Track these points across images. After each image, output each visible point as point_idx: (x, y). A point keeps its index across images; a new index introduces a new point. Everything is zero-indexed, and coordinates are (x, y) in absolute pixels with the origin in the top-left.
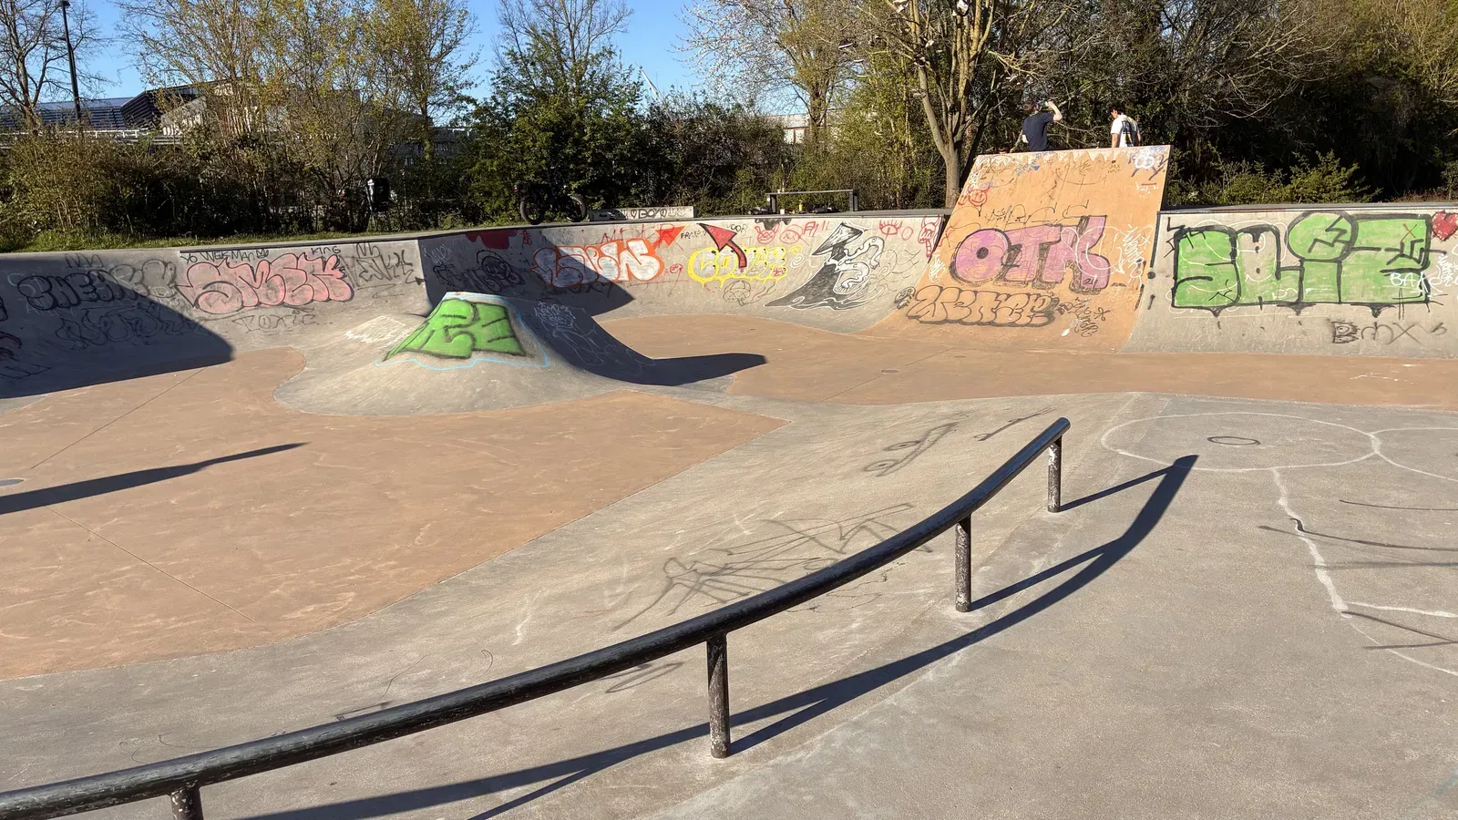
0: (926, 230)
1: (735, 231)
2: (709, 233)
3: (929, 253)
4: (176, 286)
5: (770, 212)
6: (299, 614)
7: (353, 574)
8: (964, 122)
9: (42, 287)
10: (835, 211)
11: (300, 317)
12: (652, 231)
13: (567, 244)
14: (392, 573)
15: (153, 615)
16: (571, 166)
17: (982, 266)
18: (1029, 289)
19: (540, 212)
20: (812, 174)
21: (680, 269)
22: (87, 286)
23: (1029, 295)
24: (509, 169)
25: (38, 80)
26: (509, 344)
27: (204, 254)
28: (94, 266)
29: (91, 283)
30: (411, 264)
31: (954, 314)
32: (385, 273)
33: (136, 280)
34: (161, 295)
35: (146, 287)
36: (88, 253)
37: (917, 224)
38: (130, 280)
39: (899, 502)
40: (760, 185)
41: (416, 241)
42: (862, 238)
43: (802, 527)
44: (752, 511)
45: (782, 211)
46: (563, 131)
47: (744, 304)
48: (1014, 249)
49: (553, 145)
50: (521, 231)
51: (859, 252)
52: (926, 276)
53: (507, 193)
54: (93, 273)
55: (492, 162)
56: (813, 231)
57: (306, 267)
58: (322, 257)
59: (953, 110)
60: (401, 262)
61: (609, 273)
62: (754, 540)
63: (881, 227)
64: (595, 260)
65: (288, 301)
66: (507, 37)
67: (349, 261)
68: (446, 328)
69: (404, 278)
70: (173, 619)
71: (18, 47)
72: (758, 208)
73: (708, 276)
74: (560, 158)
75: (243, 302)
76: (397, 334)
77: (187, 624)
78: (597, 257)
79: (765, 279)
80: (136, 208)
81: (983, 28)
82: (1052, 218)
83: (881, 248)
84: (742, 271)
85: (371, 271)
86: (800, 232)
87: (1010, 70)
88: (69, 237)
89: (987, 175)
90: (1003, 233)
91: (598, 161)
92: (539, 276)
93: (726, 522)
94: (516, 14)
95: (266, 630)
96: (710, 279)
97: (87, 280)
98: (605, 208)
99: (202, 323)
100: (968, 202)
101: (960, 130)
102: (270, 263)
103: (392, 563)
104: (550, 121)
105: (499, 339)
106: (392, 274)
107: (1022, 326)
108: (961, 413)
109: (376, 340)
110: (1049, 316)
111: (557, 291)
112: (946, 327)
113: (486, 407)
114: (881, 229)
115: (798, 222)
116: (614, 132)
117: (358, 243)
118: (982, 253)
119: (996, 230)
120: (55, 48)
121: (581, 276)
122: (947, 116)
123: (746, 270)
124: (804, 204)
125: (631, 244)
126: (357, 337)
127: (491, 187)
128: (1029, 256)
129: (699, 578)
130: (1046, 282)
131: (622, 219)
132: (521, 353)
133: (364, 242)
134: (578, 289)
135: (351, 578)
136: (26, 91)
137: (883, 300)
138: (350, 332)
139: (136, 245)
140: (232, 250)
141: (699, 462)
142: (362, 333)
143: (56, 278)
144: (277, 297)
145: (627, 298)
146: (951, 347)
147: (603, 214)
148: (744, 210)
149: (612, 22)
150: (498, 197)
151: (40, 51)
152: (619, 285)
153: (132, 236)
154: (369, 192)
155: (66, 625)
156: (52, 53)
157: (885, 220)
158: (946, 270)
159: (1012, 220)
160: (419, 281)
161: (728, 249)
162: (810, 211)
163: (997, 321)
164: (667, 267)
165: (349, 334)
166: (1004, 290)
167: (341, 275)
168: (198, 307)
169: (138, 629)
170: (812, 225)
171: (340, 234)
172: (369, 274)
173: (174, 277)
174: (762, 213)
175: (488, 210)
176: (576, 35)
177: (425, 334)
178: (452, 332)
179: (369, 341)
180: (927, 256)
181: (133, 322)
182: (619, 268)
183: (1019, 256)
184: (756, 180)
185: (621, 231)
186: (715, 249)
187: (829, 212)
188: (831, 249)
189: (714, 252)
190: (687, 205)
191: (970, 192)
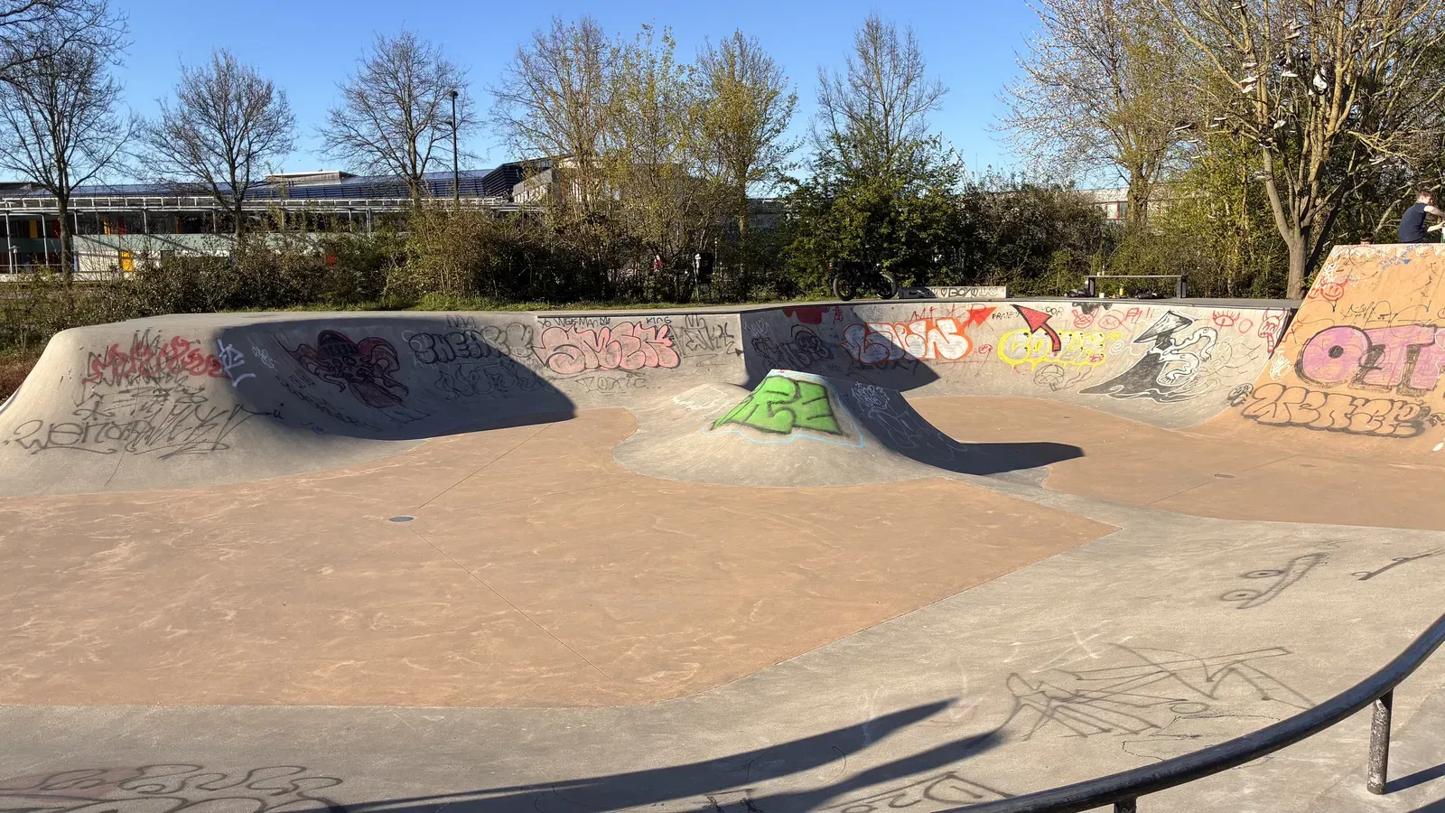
0: (1268, 324)
1: (1050, 313)
2: (1022, 315)
3: (1271, 348)
4: (532, 347)
5: (1087, 295)
6: (650, 679)
7: (695, 644)
8: (1314, 206)
9: (427, 342)
10: (1160, 297)
11: (632, 381)
12: (963, 310)
13: (877, 321)
14: (733, 648)
15: (528, 662)
16: (885, 245)
17: (1335, 366)
18: (1393, 394)
19: (851, 289)
20: (1134, 258)
21: (990, 350)
22: (462, 343)
23: (1392, 402)
24: (825, 247)
25: (424, 156)
26: (827, 423)
27: (557, 319)
28: (469, 327)
29: (465, 341)
30: (732, 337)
31: (1300, 416)
32: (709, 344)
33: (500, 340)
34: (520, 355)
35: (508, 347)
36: (465, 314)
37: (1255, 317)
38: (496, 340)
39: (1272, 645)
40: (1079, 267)
41: (739, 315)
42: (1191, 328)
43: (1157, 659)
44: (1095, 631)
45: (1102, 295)
46: (879, 212)
47: (1056, 389)
48: (1376, 350)
49: (869, 224)
50: (834, 308)
51: (1188, 342)
52: (1266, 374)
53: (821, 270)
54: (467, 332)
55: (810, 240)
56: (1136, 317)
57: (641, 335)
58: (655, 327)
59: (1301, 194)
60: (724, 334)
61: (916, 351)
62: (1104, 666)
63: (1215, 318)
64: (902, 338)
65: (623, 365)
66: (823, 116)
67: (678, 331)
68: (770, 403)
69: (725, 348)
70: (544, 668)
71: (411, 129)
72: (1075, 291)
73: (1018, 358)
74: (875, 237)
75: (585, 364)
76: (720, 403)
77: (556, 675)
78: (906, 334)
79: (1081, 364)
80: (501, 275)
81: (1342, 107)
82: (1423, 317)
83: (1213, 339)
84: (1055, 355)
85: (697, 342)
86: (1121, 317)
87: (1374, 151)
88: (449, 298)
89: (1345, 267)
90: (1362, 331)
91: (912, 240)
92: (847, 351)
93: (1067, 640)
94: (835, 94)
95: (624, 690)
96: (1021, 362)
97: (462, 339)
98: (916, 286)
99: (551, 381)
100: (1320, 295)
101: (1309, 215)
102: (611, 331)
103: (730, 637)
104: (868, 201)
105: (817, 417)
106: (715, 344)
107: (1383, 435)
108: (1329, 542)
109: (700, 407)
110: (1418, 427)
111: (863, 366)
112: (1290, 431)
113: (803, 483)
114: (1215, 319)
115: (1120, 308)
116: (931, 212)
117: (687, 314)
118: (1336, 352)
119: (1353, 327)
120: (439, 129)
121: (888, 353)
122: (1294, 201)
123: (1060, 354)
124: (1125, 288)
125: (940, 323)
126: (683, 403)
127: (806, 264)
128: (1394, 357)
129: (1049, 702)
130: (1414, 389)
131: (931, 296)
132: (838, 432)
133: (693, 314)
134: (883, 365)
135: (694, 648)
136: (414, 167)
137: (1215, 395)
138: (675, 398)
139: (500, 308)
140: (580, 316)
141: (1024, 565)
142: (687, 400)
143: (438, 334)
144: (614, 361)
145: (931, 376)
146: (1296, 453)
147: (912, 292)
148: (1059, 291)
149: (927, 100)
150: (812, 273)
151: (428, 132)
152: (926, 363)
153: (497, 299)
154: (696, 265)
155: (458, 662)
156: (438, 135)
157: (1220, 310)
158: (1291, 368)
159: (1374, 317)
160: (738, 352)
161: (1041, 331)
162: (1132, 295)
163: (1353, 428)
164: (976, 347)
165: (675, 400)
166: (1363, 393)
167: (670, 343)
168: (548, 366)
169: (516, 673)
170: (1135, 311)
171: (669, 304)
172: (695, 344)
173: (531, 339)
174: (1080, 296)
175: (801, 285)
176: (891, 113)
177: (750, 407)
178: (775, 407)
179: (694, 408)
180: (1269, 351)
181: (496, 377)
182: (926, 347)
183: (1382, 357)
184: (1073, 261)
185: (931, 310)
186: (1028, 330)
187: (1154, 297)
188: (1156, 337)
189: (1026, 334)
190: (998, 284)
191: (1323, 285)
